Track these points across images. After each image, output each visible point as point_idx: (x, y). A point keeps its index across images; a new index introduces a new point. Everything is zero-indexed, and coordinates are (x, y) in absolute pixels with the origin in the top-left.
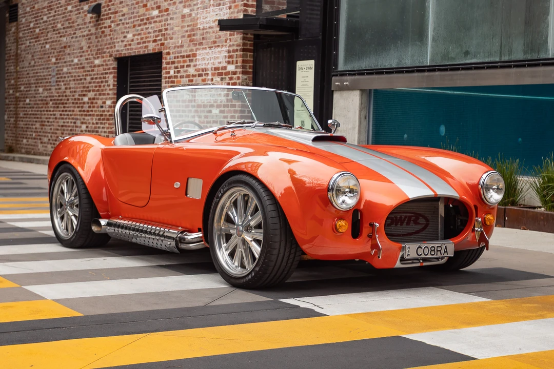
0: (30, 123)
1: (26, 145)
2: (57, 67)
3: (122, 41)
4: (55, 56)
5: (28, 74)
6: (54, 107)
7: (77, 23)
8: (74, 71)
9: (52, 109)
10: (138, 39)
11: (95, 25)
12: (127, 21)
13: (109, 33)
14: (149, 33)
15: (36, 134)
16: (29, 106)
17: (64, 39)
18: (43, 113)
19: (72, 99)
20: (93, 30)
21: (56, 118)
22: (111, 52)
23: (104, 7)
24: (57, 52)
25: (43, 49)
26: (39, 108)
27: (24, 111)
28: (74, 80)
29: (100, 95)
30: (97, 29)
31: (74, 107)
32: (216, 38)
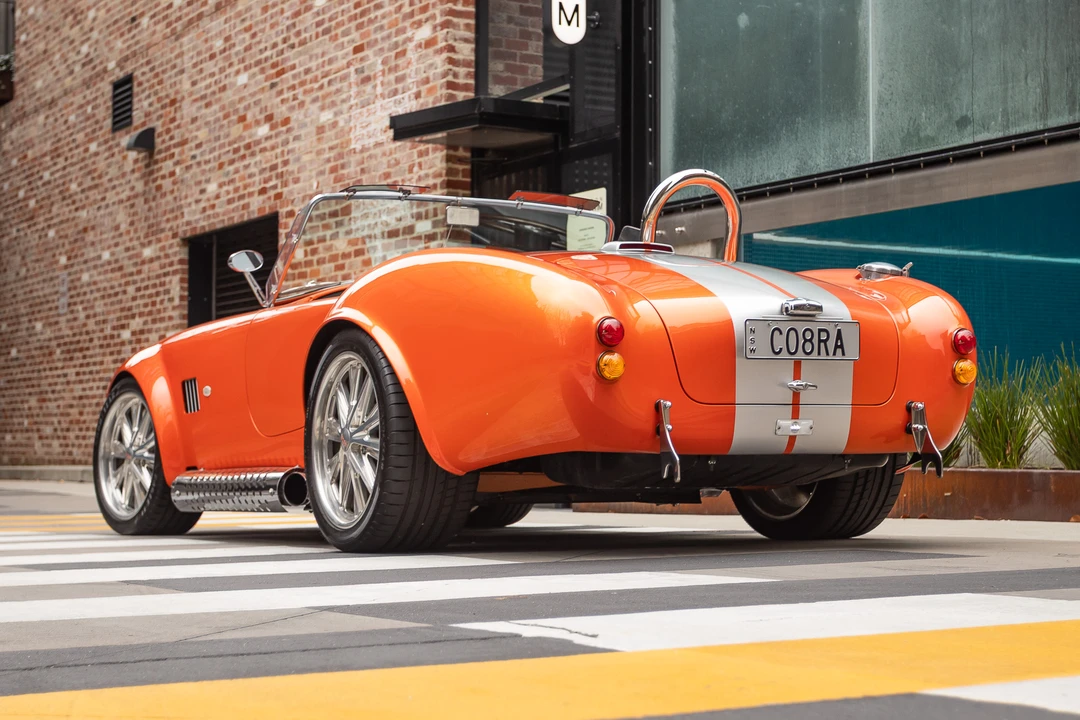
0: (19, 399)
1: (11, 446)
2: (69, 274)
3: (198, 201)
4: (66, 253)
5: (15, 296)
6: (65, 360)
7: (108, 177)
8: (102, 277)
9: (60, 365)
10: (228, 193)
11: (143, 176)
12: (207, 157)
13: (170, 188)
14: (251, 176)
15: (31, 420)
16: (15, 363)
17: (83, 214)
18: (43, 374)
19: (99, 338)
20: (140, 187)
21: (68, 383)
22: (175, 227)
23: (160, 135)
24: (70, 243)
25: (43, 240)
26: (35, 364)
27: (6, 375)
28: (103, 297)
29: (154, 321)
30: (146, 184)
31: (104, 355)
32: (389, 167)
